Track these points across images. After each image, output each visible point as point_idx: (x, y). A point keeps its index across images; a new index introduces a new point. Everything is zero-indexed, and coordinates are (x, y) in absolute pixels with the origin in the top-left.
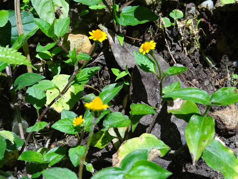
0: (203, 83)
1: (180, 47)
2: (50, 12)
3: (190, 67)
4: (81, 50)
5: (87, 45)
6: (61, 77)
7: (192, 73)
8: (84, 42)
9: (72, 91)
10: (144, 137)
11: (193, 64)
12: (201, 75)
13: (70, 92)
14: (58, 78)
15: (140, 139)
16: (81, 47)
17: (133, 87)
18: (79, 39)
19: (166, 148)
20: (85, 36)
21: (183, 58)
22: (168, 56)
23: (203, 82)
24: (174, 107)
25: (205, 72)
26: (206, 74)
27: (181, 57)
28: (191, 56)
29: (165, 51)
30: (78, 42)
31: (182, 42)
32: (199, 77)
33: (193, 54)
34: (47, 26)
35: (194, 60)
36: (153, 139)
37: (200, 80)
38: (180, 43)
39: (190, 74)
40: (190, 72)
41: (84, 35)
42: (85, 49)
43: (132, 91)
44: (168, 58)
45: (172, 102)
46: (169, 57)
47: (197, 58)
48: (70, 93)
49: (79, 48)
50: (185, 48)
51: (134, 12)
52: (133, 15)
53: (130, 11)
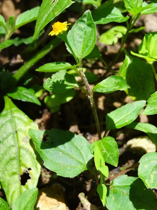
2: (13, 174)
51: (130, 187)
52: (128, 193)
53: (125, 185)
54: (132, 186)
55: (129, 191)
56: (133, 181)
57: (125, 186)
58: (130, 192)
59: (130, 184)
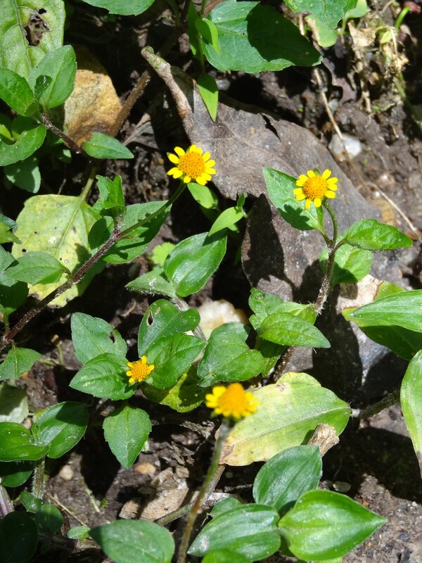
0: (404, 182)
1: (353, 89)
2: (9, 25)
3: (377, 146)
4: (91, 115)
5: (109, 100)
6: (45, 202)
7: (381, 161)
8: (99, 94)
9: (80, 243)
10: (288, 381)
11: (385, 137)
12: (403, 162)
13: (76, 244)
14: (37, 205)
15: (278, 389)
16: (92, 107)
17: (251, 242)
18: (87, 86)
19: (340, 408)
20: (102, 76)
21: (360, 125)
22: (317, 110)
23: (406, 180)
24: (358, 302)
25: (412, 153)
26: (414, 160)
27: (355, 122)
28: (381, 117)
29: (308, 95)
30: (86, 95)
31: (358, 77)
32: (397, 167)
33: (389, 111)
34: (18, 85)
35: (389, 128)
36: (310, 386)
37: (399, 173)
38: (352, 81)
39: (376, 162)
40: (376, 157)
41: (100, 73)
42: (104, 113)
43: (249, 254)
44: (317, 113)
45: (354, 287)
46: (321, 111)
47: (396, 125)
48: (75, 247)
49: (87, 112)
50: (366, 94)
51: (247, 22)
52: (246, 33)
53: (236, 18)
54: (248, 18)
55: (246, 29)
56: (251, 9)
57: (237, 21)
58: (249, 31)
59: (245, 16)
